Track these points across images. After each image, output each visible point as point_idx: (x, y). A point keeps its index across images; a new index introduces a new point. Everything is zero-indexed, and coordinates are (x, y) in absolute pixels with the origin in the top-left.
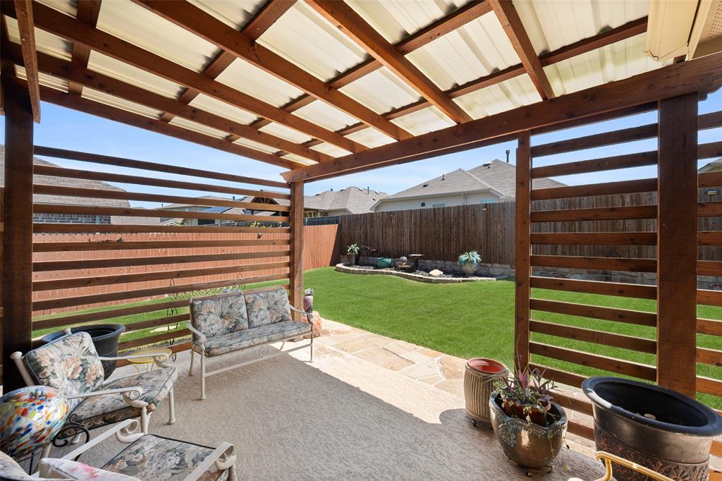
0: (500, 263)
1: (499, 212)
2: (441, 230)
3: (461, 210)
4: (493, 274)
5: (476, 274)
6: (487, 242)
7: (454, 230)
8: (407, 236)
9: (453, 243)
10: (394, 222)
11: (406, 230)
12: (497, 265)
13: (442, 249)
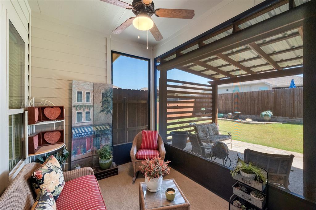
0: (283, 116)
1: (282, 93)
2: (249, 102)
3: (260, 93)
4: (278, 121)
5: (270, 121)
6: (275, 106)
7: (256, 101)
8: (230, 104)
9: (256, 107)
10: (223, 98)
11: (229, 101)
12: (281, 117)
13: (249, 110)
